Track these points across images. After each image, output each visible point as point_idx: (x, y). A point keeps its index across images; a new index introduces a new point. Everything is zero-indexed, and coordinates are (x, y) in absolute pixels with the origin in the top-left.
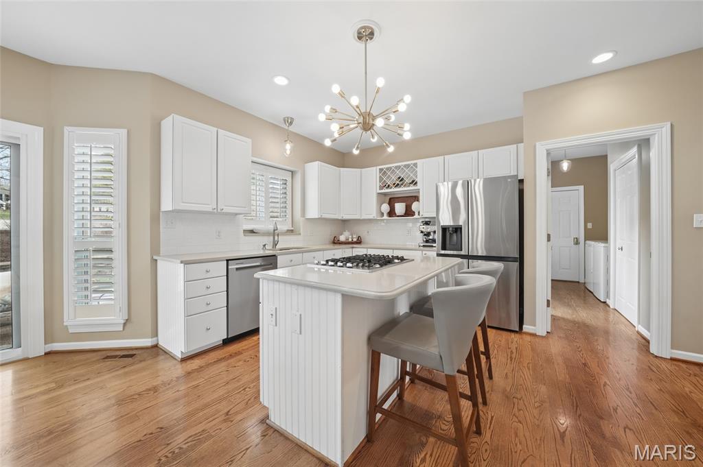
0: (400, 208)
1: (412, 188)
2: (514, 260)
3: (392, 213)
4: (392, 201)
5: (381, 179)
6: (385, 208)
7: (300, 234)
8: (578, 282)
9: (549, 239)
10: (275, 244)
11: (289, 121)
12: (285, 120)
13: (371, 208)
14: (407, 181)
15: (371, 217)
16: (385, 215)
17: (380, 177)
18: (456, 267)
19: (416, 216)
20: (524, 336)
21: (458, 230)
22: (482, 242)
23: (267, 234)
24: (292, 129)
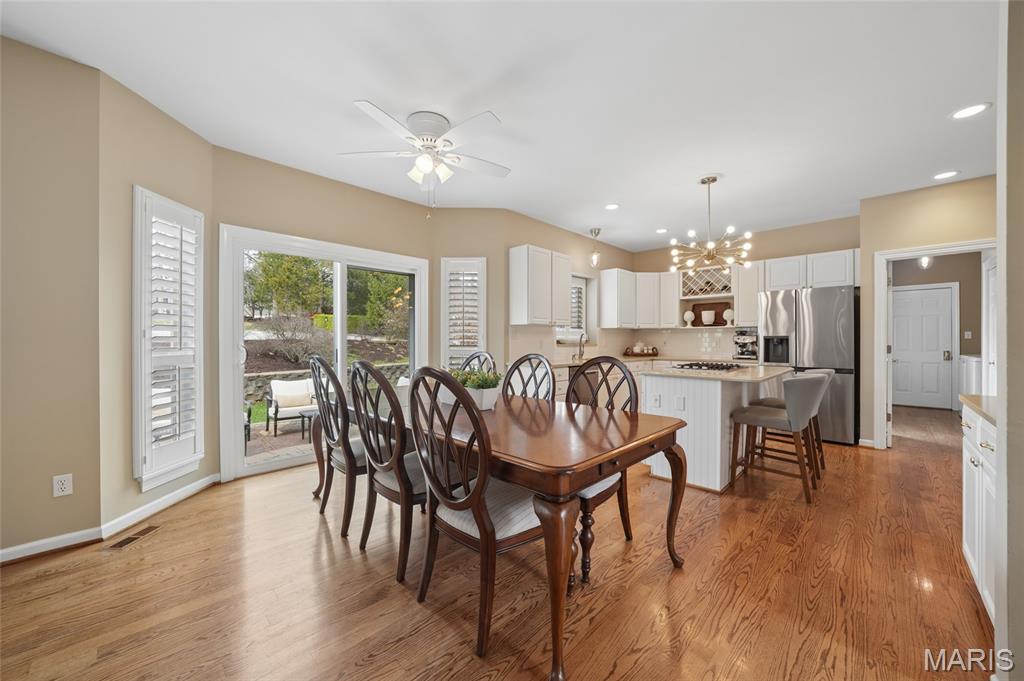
0: (708, 316)
1: (724, 294)
2: (849, 372)
3: (697, 322)
4: (697, 308)
5: (685, 284)
6: (689, 316)
7: (596, 345)
8: (951, 410)
9: (889, 349)
10: (581, 355)
11: (597, 232)
12: (591, 232)
13: (671, 315)
14: (719, 286)
15: (673, 326)
16: (689, 323)
17: (684, 282)
18: (774, 379)
19: (729, 325)
20: (860, 449)
21: (784, 341)
22: (809, 353)
23: (573, 344)
24: (598, 238)
